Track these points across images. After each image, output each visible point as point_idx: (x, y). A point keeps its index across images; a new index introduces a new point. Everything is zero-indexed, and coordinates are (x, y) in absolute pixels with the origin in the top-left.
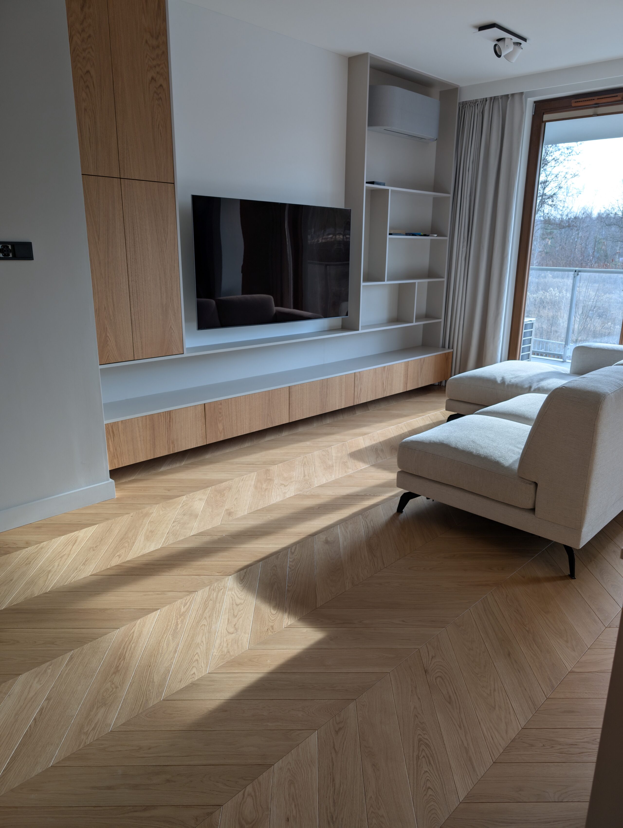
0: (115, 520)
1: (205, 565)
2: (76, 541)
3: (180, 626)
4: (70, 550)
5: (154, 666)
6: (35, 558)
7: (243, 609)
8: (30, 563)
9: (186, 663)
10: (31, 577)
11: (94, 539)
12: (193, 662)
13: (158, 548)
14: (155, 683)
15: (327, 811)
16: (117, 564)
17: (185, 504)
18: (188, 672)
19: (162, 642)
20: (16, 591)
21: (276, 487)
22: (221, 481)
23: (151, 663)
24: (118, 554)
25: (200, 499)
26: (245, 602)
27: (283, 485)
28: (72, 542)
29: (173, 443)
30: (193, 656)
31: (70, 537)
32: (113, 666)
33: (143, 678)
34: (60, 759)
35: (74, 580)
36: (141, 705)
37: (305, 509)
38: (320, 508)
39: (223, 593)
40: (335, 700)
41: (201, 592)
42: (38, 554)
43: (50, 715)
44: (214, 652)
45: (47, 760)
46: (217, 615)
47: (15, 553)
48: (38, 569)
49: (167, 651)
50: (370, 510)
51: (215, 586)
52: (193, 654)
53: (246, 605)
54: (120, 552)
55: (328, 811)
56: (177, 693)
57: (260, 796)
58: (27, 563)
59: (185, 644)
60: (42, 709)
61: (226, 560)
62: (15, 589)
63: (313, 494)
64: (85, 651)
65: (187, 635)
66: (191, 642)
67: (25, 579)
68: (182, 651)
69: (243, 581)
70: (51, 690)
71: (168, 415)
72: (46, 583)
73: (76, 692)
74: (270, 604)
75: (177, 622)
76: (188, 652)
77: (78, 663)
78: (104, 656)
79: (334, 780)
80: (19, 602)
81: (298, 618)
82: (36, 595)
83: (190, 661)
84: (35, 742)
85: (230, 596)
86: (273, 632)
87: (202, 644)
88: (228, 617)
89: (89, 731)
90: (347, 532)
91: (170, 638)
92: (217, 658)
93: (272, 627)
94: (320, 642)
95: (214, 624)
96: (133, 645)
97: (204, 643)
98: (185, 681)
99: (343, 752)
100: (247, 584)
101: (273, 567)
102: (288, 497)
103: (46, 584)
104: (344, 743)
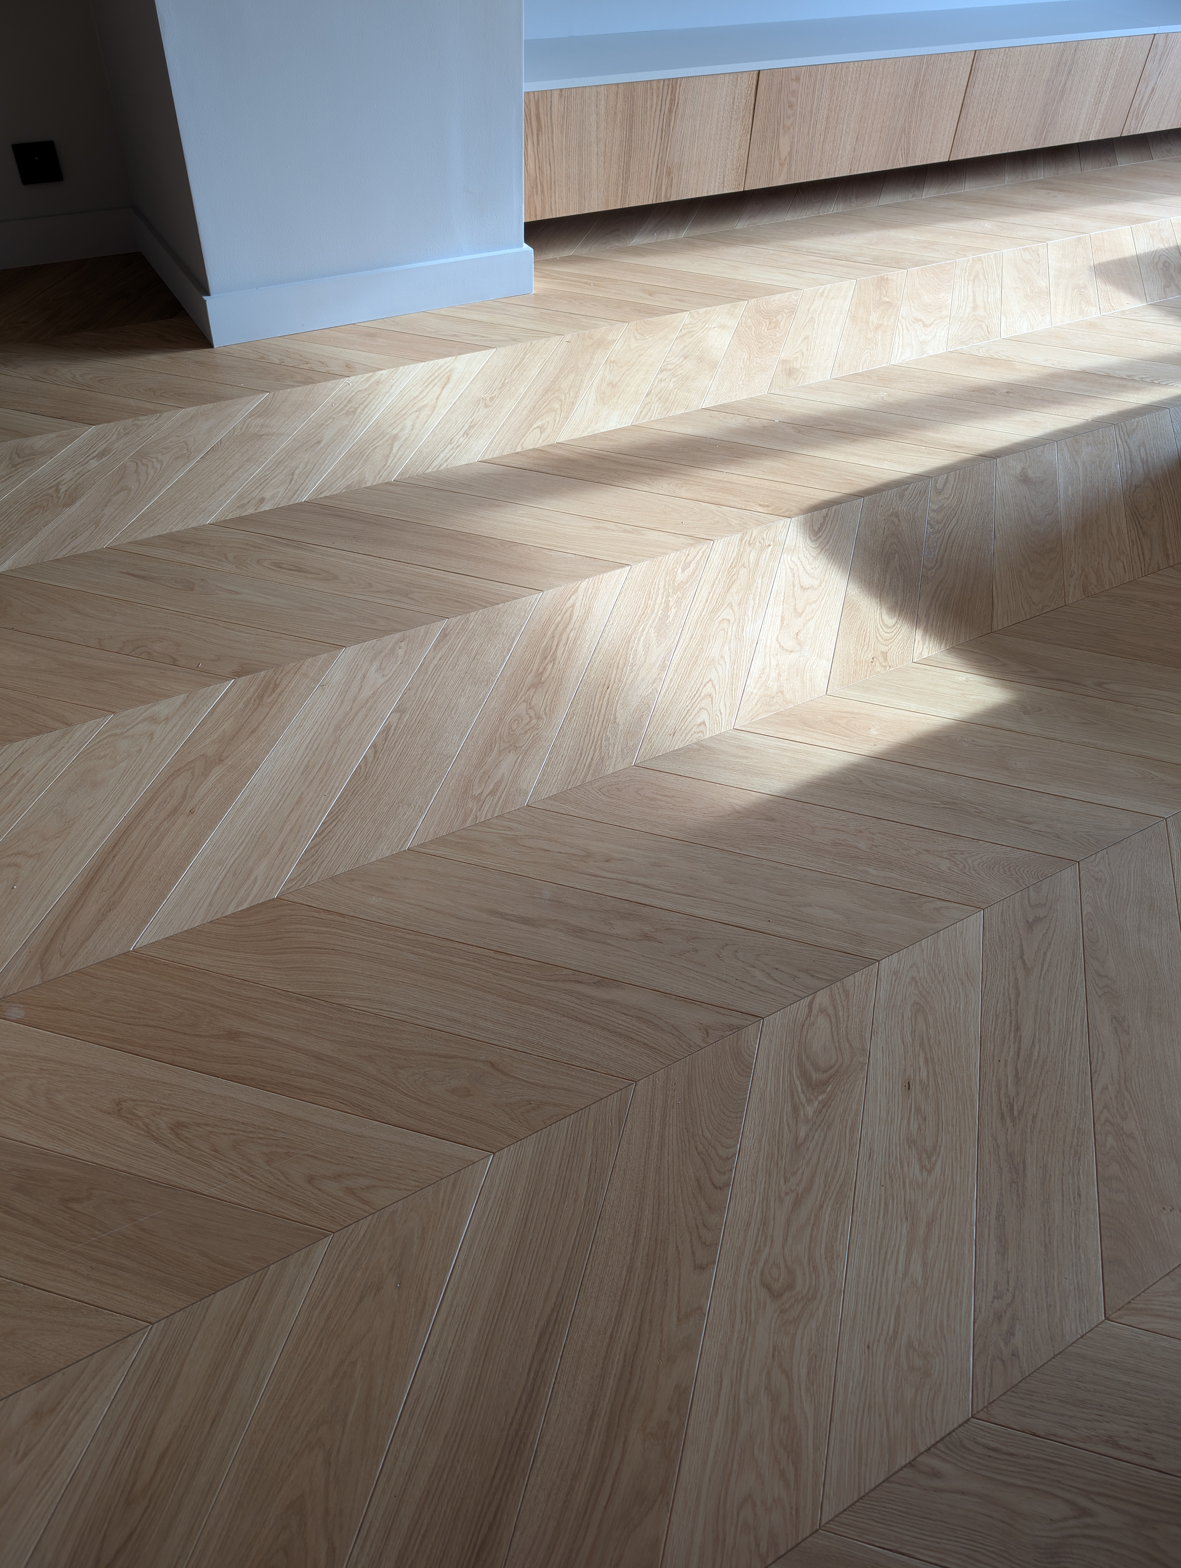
0: (531, 345)
1: (730, 482)
2: (449, 379)
3: (673, 611)
4: (437, 398)
5: (617, 689)
6: (364, 401)
7: (816, 601)
8: (354, 412)
9: (685, 697)
10: (357, 442)
11: (486, 381)
12: (701, 698)
13: (626, 425)
14: (618, 725)
15: (999, 1090)
16: (536, 447)
17: (688, 332)
18: (692, 716)
19: (634, 641)
20: (329, 468)
21: (902, 326)
22: (771, 291)
23: (610, 681)
24: (539, 423)
25: (723, 327)
26: (823, 585)
27: (920, 323)
28: (441, 379)
29: (669, 174)
30: (701, 684)
31: (437, 368)
32: (531, 670)
33: (593, 709)
34: (426, 838)
35: (445, 465)
36: (590, 766)
37: (974, 391)
38: (1011, 394)
39: (771, 554)
40: (1027, 852)
41: (721, 544)
42: (371, 394)
43: (404, 744)
44: (749, 686)
45: (399, 835)
46: (757, 603)
47: (324, 383)
48: (372, 427)
49: (645, 662)
50: (1140, 418)
51: (753, 535)
52: (702, 681)
53: (824, 592)
54: (544, 421)
55: (1003, 1092)
56: (666, 756)
57: (848, 1020)
58: (348, 411)
59: (683, 654)
60: (387, 729)
61: (780, 480)
62: (326, 462)
63: (995, 356)
64: (472, 625)
65: (689, 636)
66: (697, 652)
67: (347, 444)
68: (677, 668)
69: (820, 537)
70: (404, 694)
71: (670, 91)
72: (389, 461)
73: (455, 708)
74: (880, 601)
75: (667, 603)
76: (690, 674)
77: (458, 648)
78: (511, 645)
79: (1018, 1029)
80: (334, 493)
81: (946, 645)
82: (368, 484)
83: (695, 695)
84: (376, 793)
85: (787, 566)
86: (885, 667)
87: (721, 662)
88: (783, 613)
89: (484, 795)
90: (1076, 463)
91: (652, 635)
92: (755, 701)
93: (885, 655)
94: (996, 712)
95: (750, 623)
96: (571, 635)
97: (727, 660)
98: (684, 735)
99: (1043, 972)
100: (827, 543)
101: (891, 516)
102: (931, 353)
103: (388, 464)
104: (1045, 954)
